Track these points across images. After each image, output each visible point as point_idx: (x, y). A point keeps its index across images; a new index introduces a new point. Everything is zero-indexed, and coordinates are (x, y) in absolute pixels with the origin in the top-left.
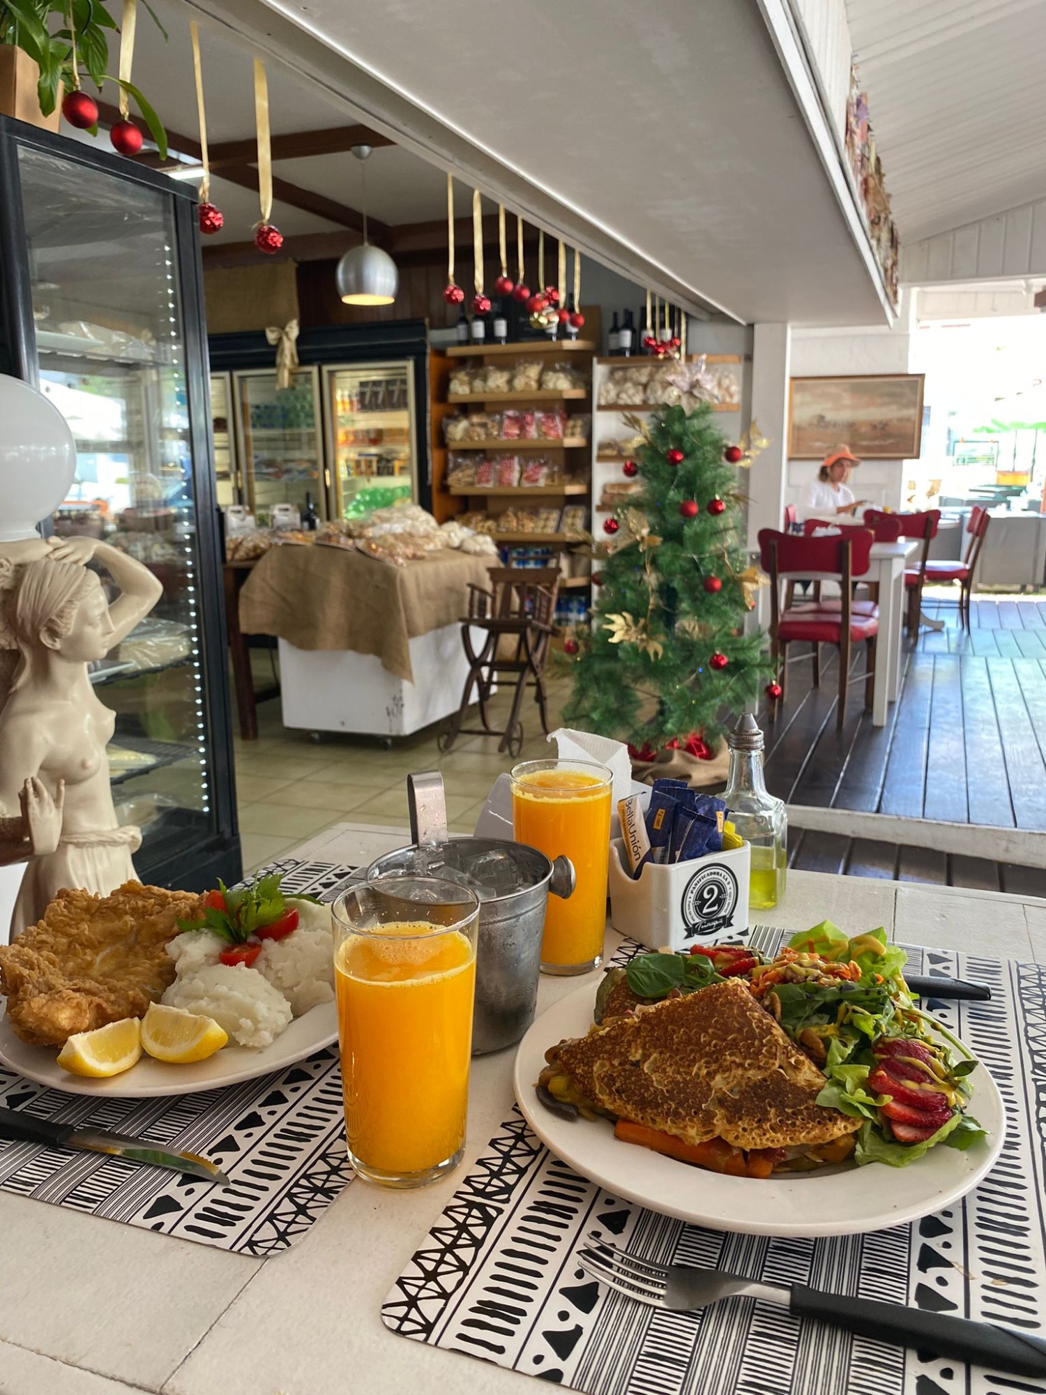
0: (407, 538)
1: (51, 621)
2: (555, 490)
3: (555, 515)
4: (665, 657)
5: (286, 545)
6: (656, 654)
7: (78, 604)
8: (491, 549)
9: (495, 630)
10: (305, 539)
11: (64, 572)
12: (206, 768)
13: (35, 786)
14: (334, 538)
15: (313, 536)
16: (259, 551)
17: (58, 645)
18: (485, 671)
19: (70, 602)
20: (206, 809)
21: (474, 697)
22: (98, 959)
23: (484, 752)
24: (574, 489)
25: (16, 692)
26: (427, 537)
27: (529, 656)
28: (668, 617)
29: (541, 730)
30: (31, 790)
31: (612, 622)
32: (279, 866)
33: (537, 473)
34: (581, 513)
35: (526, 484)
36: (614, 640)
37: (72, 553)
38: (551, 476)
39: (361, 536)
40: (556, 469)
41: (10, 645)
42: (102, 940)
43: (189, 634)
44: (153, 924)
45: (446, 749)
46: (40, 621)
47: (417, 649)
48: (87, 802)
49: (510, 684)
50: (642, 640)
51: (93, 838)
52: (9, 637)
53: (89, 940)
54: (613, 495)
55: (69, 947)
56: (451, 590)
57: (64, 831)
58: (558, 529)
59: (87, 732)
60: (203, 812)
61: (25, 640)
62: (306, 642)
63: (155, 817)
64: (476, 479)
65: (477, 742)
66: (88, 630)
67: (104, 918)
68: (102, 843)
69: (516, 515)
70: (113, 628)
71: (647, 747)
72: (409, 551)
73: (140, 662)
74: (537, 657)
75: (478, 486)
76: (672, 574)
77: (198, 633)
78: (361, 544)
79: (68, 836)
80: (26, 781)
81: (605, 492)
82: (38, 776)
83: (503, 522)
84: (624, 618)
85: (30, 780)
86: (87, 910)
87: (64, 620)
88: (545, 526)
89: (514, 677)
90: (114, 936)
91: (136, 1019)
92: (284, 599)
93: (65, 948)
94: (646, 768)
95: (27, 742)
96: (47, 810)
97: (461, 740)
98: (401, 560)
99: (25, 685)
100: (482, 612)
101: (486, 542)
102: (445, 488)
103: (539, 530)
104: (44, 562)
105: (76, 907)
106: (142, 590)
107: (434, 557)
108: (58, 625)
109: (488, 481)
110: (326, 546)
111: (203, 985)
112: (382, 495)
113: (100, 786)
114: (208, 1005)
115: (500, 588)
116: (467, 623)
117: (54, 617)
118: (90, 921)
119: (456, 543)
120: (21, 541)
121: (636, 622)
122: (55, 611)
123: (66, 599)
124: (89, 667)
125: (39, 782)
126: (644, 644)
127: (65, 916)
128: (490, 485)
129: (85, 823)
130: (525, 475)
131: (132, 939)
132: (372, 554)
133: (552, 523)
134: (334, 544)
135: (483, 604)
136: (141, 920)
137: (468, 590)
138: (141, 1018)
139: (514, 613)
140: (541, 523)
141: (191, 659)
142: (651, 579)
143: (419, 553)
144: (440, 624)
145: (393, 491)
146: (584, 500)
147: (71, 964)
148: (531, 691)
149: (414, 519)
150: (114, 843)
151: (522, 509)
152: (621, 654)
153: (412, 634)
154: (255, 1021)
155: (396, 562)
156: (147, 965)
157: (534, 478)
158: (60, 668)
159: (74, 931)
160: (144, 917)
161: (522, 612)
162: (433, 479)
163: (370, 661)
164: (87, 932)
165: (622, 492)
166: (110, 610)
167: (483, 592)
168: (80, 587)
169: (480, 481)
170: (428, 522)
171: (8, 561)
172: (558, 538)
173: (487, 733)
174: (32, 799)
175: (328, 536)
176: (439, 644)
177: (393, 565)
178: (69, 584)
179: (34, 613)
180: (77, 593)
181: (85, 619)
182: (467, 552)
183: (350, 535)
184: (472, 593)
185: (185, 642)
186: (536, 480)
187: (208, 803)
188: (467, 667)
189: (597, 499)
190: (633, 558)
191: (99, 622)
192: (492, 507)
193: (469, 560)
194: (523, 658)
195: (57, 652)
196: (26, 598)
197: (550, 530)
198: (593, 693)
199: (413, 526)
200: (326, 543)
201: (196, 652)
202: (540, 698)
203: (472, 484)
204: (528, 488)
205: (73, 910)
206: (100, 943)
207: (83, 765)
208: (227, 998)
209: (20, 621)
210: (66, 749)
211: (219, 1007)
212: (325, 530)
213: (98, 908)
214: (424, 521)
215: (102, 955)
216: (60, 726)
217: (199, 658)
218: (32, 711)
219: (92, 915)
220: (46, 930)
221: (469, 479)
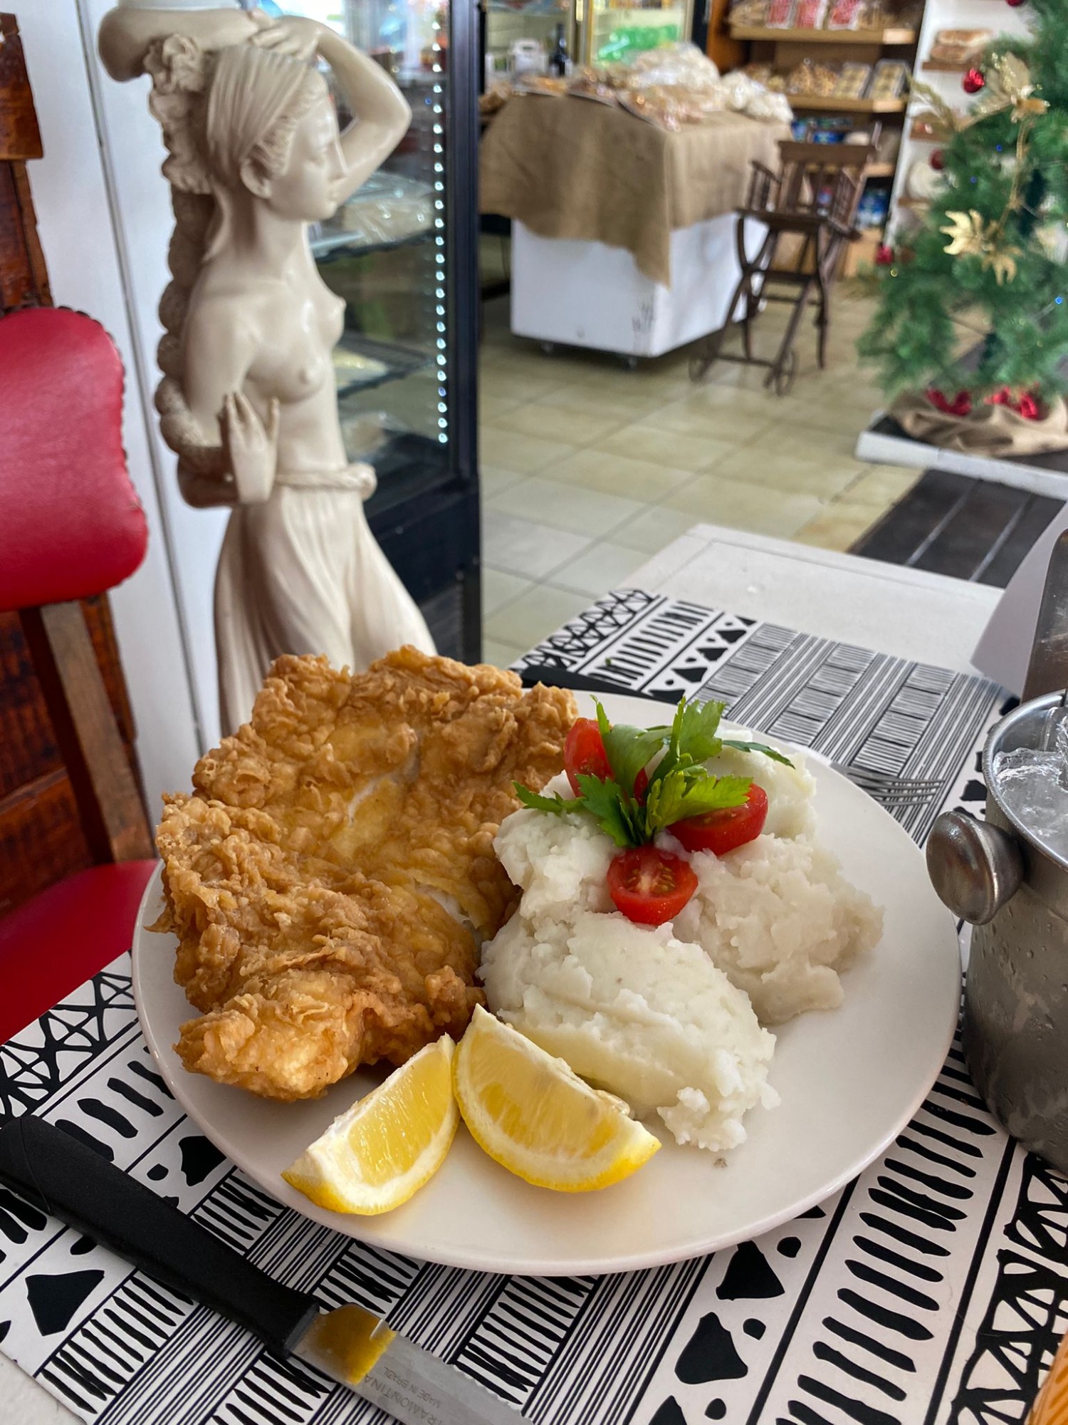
0: (680, 92)
1: (257, 148)
2: (871, 37)
3: (864, 73)
4: (1017, 277)
5: (533, 95)
6: (1005, 273)
7: (295, 123)
8: (786, 114)
9: (776, 226)
10: (556, 87)
11: (274, 67)
12: (446, 385)
13: (238, 406)
14: (592, 87)
15: (563, 84)
16: (497, 103)
17: (267, 190)
18: (757, 281)
19: (284, 118)
20: (443, 439)
21: (740, 313)
22: (351, 810)
23: (741, 384)
24: (896, 36)
25: (211, 262)
26: (706, 92)
27: (818, 264)
28: (1027, 222)
29: (815, 362)
30: (233, 411)
31: (952, 223)
32: (620, 601)
33: (850, 10)
34: (899, 70)
35: (833, 26)
36: (952, 250)
37: (287, 39)
38: (867, 16)
39: (623, 86)
40: (875, 5)
41: (200, 186)
42: (356, 770)
43: (434, 196)
44: (450, 744)
45: (699, 376)
46: (241, 150)
47: (679, 244)
48: (307, 429)
49: (786, 300)
50: (988, 253)
51: (315, 479)
52: (200, 174)
53: (335, 772)
54: (946, 47)
55: (299, 783)
56: (729, 168)
57: (280, 467)
58: (865, 93)
59: (306, 329)
60: (438, 442)
61: (220, 178)
62: (545, 228)
63: (382, 442)
64: (767, 16)
65: (735, 371)
66: (310, 168)
67: (359, 719)
68: (327, 488)
69: (812, 70)
70: (345, 169)
71: (963, 398)
72: (683, 110)
73: (370, 233)
74: (827, 266)
75: (769, 26)
76: (1050, 158)
77: (443, 196)
78: (624, 96)
79: (284, 476)
80: (225, 398)
81: (937, 42)
82: (244, 390)
83: (794, 79)
84: (971, 218)
85: (231, 398)
86: (328, 700)
87: (275, 149)
88: (848, 89)
89: (794, 291)
90: (378, 761)
91: (446, 1040)
92: (523, 169)
93: (290, 785)
94: (951, 426)
95: (227, 335)
96: (255, 441)
97: (719, 366)
98: (672, 123)
99: (223, 252)
100: (764, 200)
101: (778, 104)
102: (725, 28)
103: (839, 94)
104: (245, 48)
105: (310, 695)
106: (384, 114)
107: (713, 121)
108: (266, 156)
109: (783, 19)
110: (580, 98)
111: (588, 979)
112: (644, 36)
113: (324, 405)
114: (605, 1036)
115: (790, 169)
116: (744, 213)
117: (261, 143)
118: (335, 722)
119: (740, 102)
120: (212, 11)
121: (985, 225)
122: (262, 132)
123: (278, 112)
124: (312, 229)
125: (244, 401)
126: (991, 259)
127: (288, 714)
128: (784, 26)
129: (304, 459)
130: (834, 12)
131: (410, 764)
132: (636, 111)
133: (859, 85)
134: (590, 95)
135: (766, 189)
136: (426, 729)
137: (749, 169)
138: (457, 1036)
139: (804, 205)
140: (844, 84)
141: (433, 233)
142: (1011, 165)
143: (695, 114)
144: (710, 214)
145: (655, 31)
146: (906, 53)
147: (302, 832)
148: (811, 312)
149: (691, 65)
150: (342, 488)
151: (821, 63)
152: (957, 270)
153: (677, 224)
154: (712, 1093)
155: (665, 123)
156: (446, 846)
157: (845, 17)
158: (270, 228)
159: (306, 748)
160: (429, 722)
161: (815, 205)
162: (711, 15)
163: (621, 257)
164: (330, 758)
165: (961, 43)
166: (342, 141)
167: (768, 173)
168: (298, 93)
169: (773, 20)
170: (705, 71)
171: (192, 41)
172: (863, 106)
173: (748, 360)
174: (235, 424)
175: (584, 84)
176: (704, 238)
177: (661, 128)
178: (283, 88)
179: (232, 133)
180: (294, 102)
181: (305, 150)
182: (752, 117)
183: (609, 84)
184: (755, 175)
185: (426, 207)
186: (847, 21)
187: (446, 431)
188: (735, 274)
189: (923, 53)
190: (999, 132)
191: (324, 156)
192: (782, 58)
193: (755, 127)
194: (809, 267)
195: (267, 202)
196: (222, 107)
197: (854, 95)
198: (902, 319)
199: (689, 76)
200: (581, 94)
201: (439, 224)
202: (822, 321)
203: (760, 23)
204: (836, 32)
205: (304, 702)
206: (354, 776)
207: (302, 378)
208: (646, 1025)
209: (212, 146)
210: (280, 350)
211: (629, 1045)
212: (578, 77)
213: (350, 697)
214: (700, 67)
215: (358, 799)
216: (271, 316)
217: (444, 233)
218: (234, 291)
219: (339, 711)
220: (256, 745)
221: (758, 17)
